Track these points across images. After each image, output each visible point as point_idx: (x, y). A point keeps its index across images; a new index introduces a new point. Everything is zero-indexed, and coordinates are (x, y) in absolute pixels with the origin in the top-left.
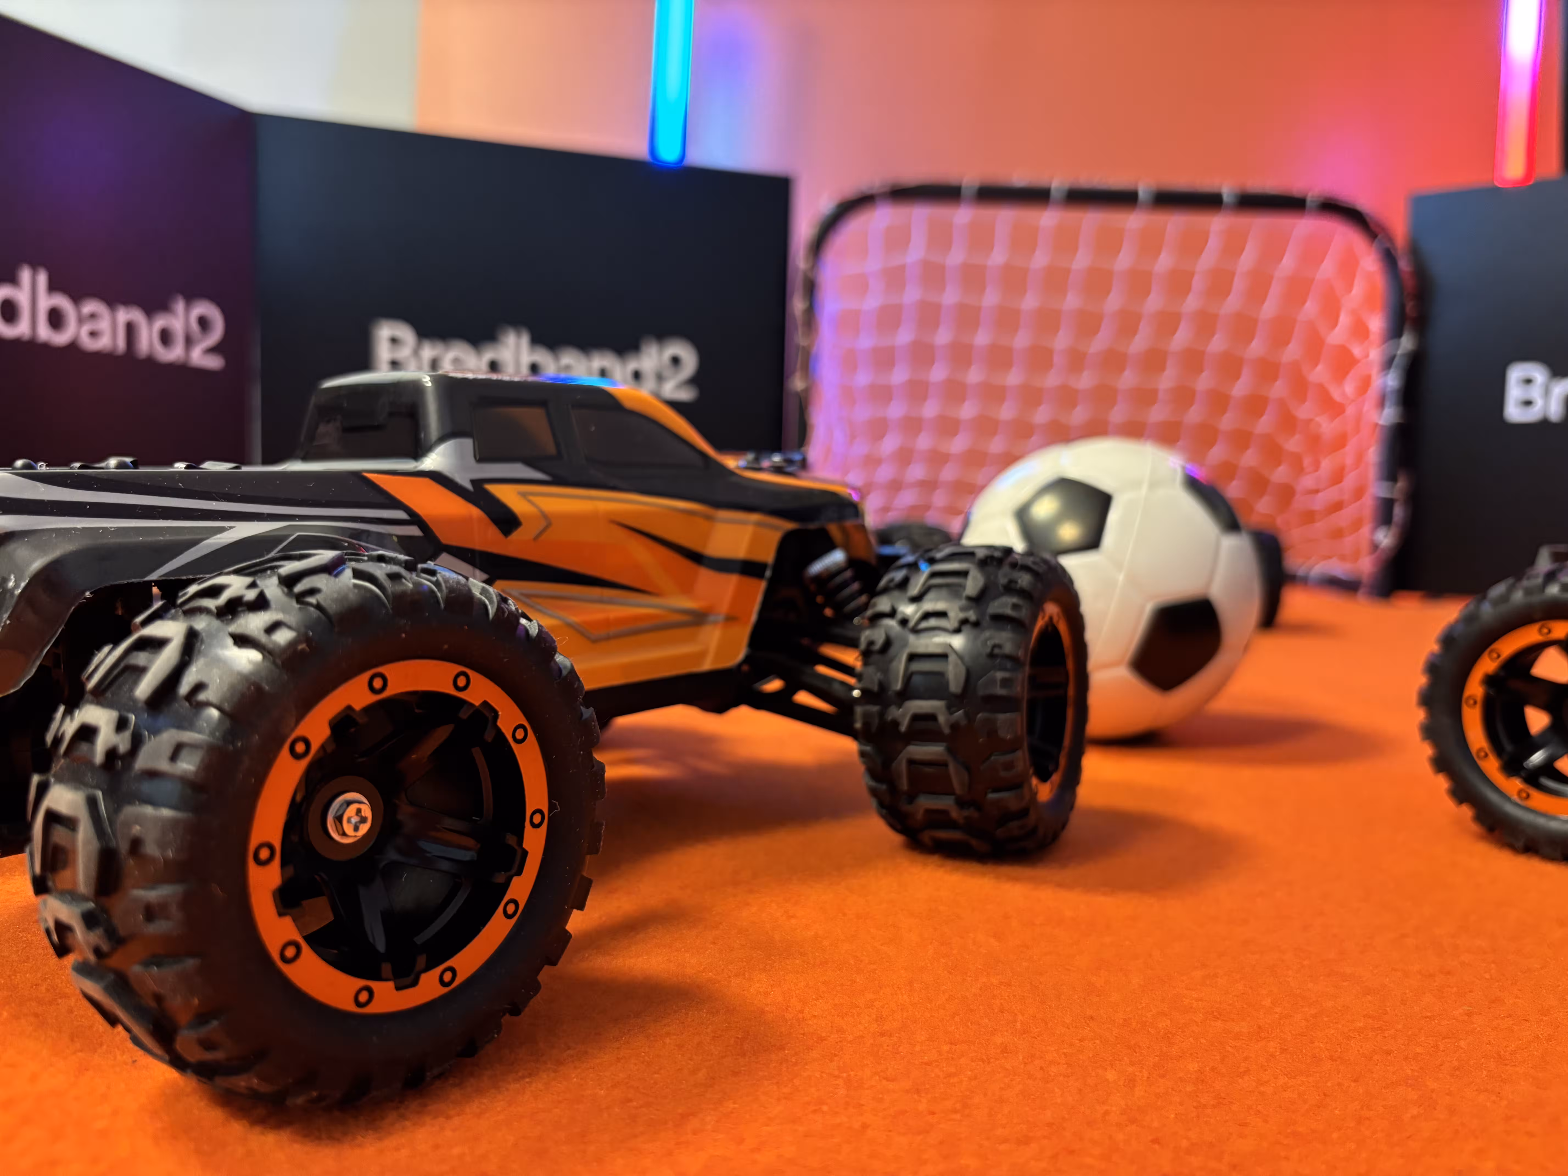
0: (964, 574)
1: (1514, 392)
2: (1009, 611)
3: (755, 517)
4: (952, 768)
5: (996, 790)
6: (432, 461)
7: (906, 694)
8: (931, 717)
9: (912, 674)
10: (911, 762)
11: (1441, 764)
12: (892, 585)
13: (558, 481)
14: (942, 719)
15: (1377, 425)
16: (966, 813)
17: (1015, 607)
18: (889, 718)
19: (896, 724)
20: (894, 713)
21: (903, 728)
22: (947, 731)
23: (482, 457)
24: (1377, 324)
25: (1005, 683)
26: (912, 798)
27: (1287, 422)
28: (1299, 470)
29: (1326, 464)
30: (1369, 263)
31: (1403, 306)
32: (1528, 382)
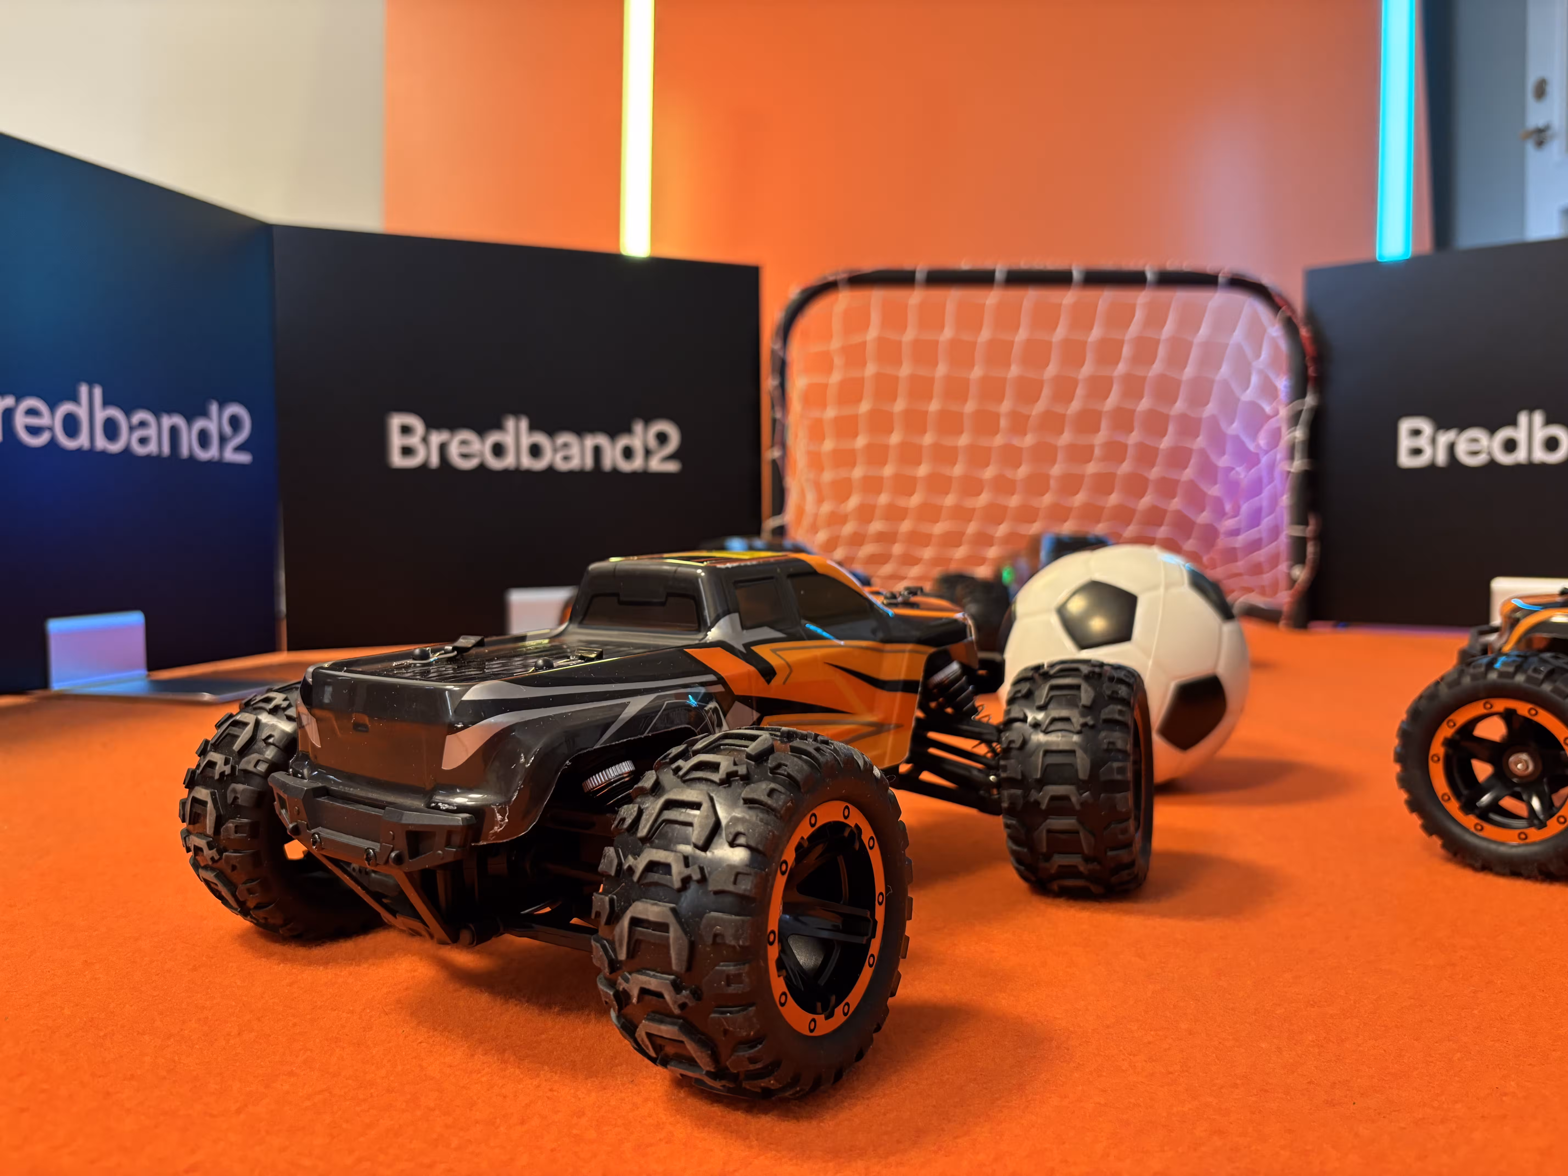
0: (1077, 687)
1: (1405, 443)
2: (1117, 717)
3: (909, 647)
4: (1081, 834)
5: (1113, 849)
6: (716, 633)
7: (1044, 781)
8: (1066, 798)
9: (1048, 765)
10: (1049, 831)
11: (1414, 805)
12: (1019, 695)
13: (791, 637)
14: (1074, 799)
15: (1289, 472)
16: (1090, 866)
17: (1121, 712)
18: (1032, 800)
19: (1037, 803)
20: (1034, 795)
21: (1044, 807)
22: (1078, 807)
23: (746, 625)
24: (1283, 383)
25: (1120, 770)
26: (1048, 857)
27: (1209, 471)
28: (1221, 514)
29: (1245, 508)
30: (1275, 330)
31: (1305, 368)
32: (1416, 433)
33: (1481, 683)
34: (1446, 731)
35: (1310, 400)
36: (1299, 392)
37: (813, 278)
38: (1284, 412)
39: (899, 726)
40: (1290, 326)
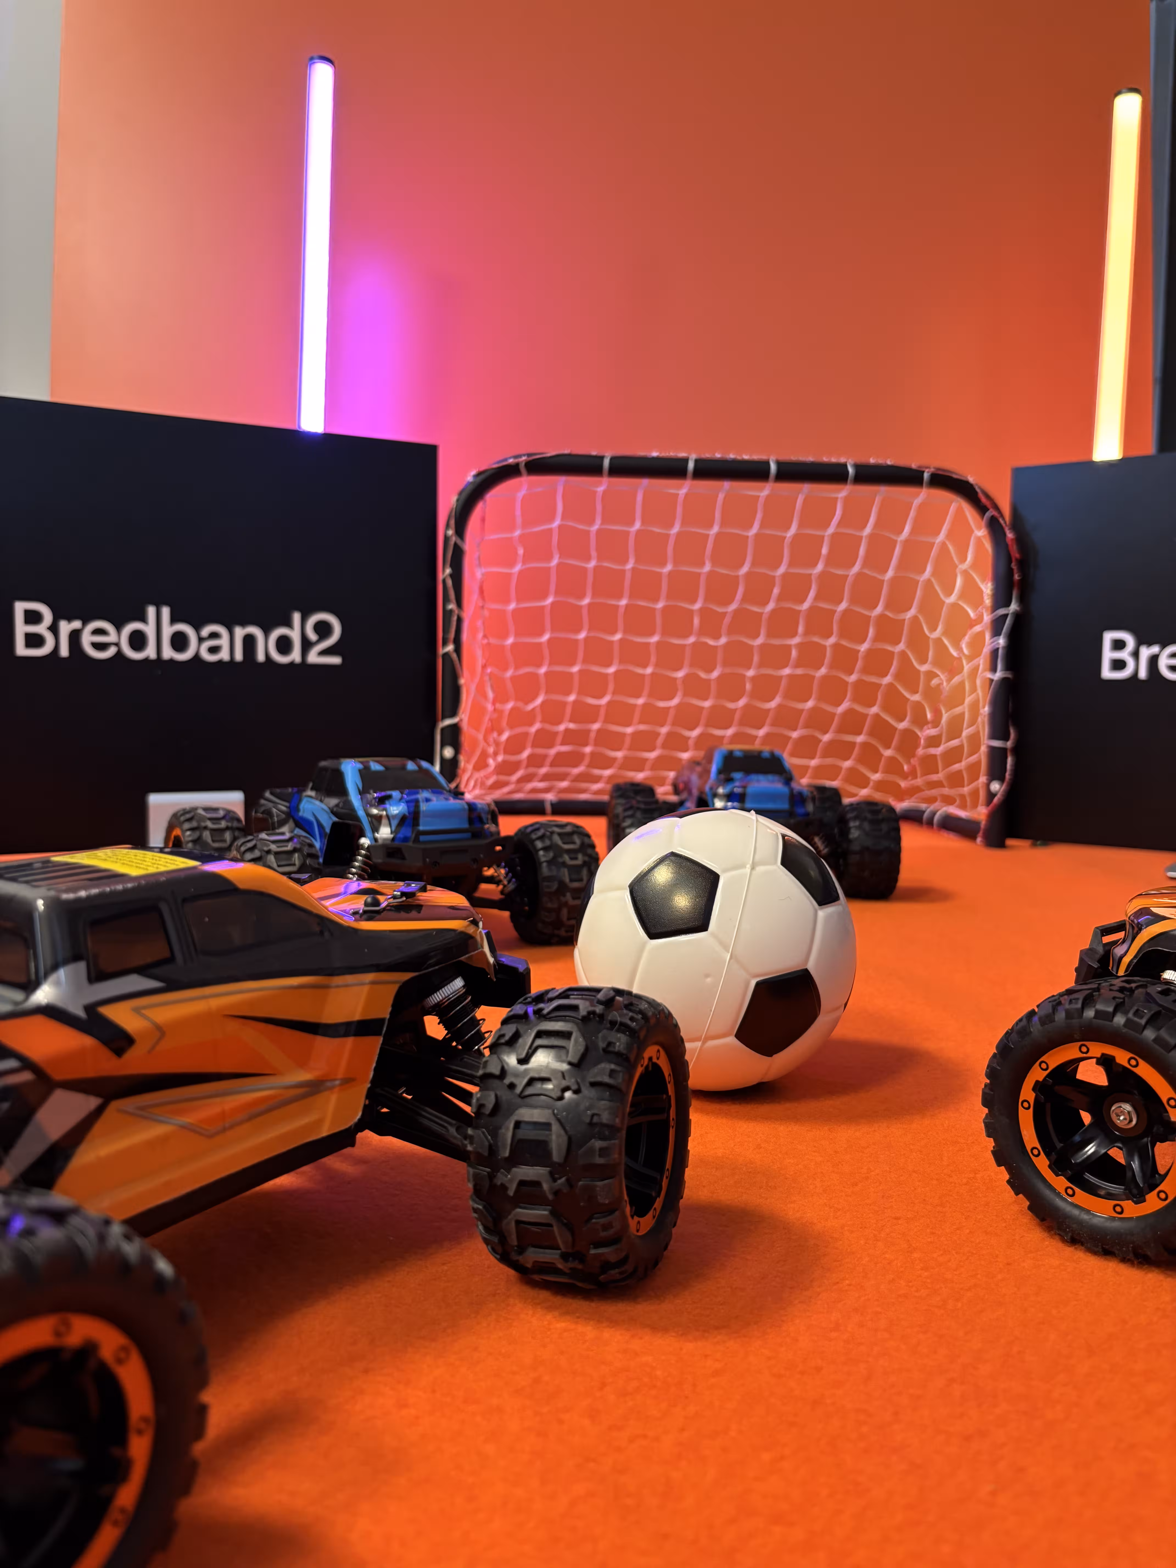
0: (566, 1035)
1: (1108, 655)
2: (606, 1079)
3: (370, 977)
4: (555, 1229)
5: (596, 1246)
6: (44, 995)
7: (514, 1160)
8: (537, 1184)
9: (519, 1141)
10: (518, 1222)
12: (503, 1041)
13: (172, 986)
14: (545, 1186)
15: (991, 681)
16: (570, 1265)
17: (612, 1073)
18: (499, 1183)
19: (504, 1188)
20: (502, 1178)
21: (511, 1193)
22: (550, 1197)
23: (97, 976)
24: (987, 588)
25: (603, 1152)
26: (521, 1250)
27: (908, 676)
28: (920, 721)
29: (945, 717)
30: (981, 532)
31: (1010, 572)
32: (1119, 645)
33: (1075, 1022)
34: (1037, 1074)
35: (1014, 607)
36: (1001, 599)
37: (491, 462)
38: (987, 618)
39: (348, 1081)
40: (994, 527)
